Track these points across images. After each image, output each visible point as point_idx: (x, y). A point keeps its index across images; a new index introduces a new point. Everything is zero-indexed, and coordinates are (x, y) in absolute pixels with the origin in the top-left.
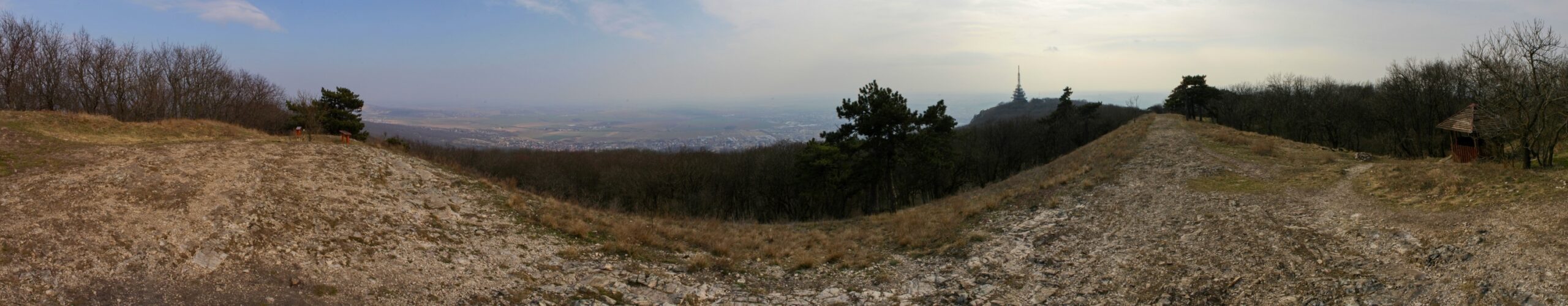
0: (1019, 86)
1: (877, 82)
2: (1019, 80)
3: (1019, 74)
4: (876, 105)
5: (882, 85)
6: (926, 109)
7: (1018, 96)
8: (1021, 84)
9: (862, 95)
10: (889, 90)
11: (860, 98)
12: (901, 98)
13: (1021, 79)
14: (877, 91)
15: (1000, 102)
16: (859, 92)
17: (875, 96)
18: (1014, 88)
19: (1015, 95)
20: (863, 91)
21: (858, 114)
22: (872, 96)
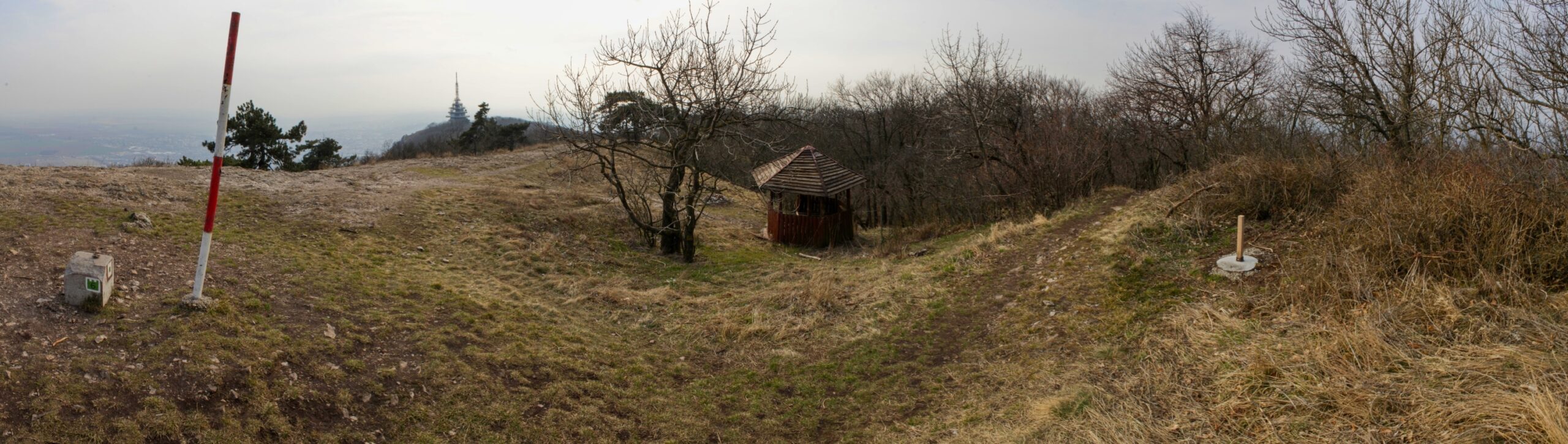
0: (457, 100)
1: (254, 103)
2: (457, 92)
3: (457, 84)
4: (251, 122)
5: (257, 106)
6: (290, 128)
7: (456, 114)
8: (460, 97)
9: (239, 112)
10: (262, 111)
11: (238, 114)
12: (271, 118)
13: (459, 91)
14: (252, 110)
15: (429, 123)
16: (237, 109)
17: (251, 114)
18: (451, 102)
19: (451, 113)
20: (241, 109)
21: (235, 128)
22: (248, 113)
